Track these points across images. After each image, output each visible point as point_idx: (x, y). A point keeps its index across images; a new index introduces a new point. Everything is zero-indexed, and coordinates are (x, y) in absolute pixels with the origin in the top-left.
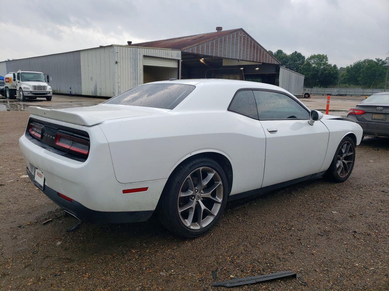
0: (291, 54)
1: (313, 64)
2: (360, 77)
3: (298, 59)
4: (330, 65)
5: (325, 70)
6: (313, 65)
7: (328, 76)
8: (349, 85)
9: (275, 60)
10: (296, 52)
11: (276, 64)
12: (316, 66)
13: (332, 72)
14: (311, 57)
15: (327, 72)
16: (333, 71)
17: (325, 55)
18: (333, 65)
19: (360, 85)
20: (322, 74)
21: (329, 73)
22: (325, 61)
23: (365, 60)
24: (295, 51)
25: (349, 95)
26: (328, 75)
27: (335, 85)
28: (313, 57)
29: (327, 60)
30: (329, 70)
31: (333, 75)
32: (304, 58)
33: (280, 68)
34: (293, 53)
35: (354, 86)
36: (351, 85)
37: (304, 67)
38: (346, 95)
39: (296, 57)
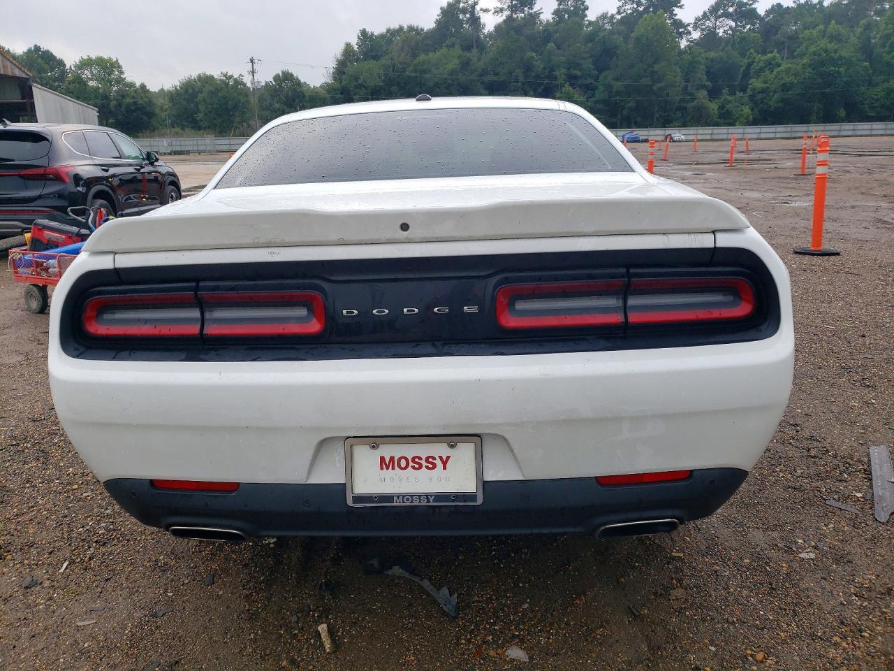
0: (25, 51)
1: (91, 79)
2: (200, 113)
3: (46, 67)
4: (131, 85)
5: (123, 96)
6: (91, 84)
7: (134, 111)
8: (183, 129)
9: (15, 65)
10: (37, 48)
11: (19, 78)
12: (100, 86)
13: (140, 102)
14: (80, 61)
15: (128, 100)
16: (142, 98)
17: (114, 60)
18: (138, 85)
19: (205, 129)
20: (120, 105)
21: (135, 103)
22: (117, 73)
23: (200, 75)
24: (36, 46)
25: (194, 152)
26: (133, 108)
27: (154, 130)
28: (86, 63)
29: (122, 73)
30: (133, 97)
31: (143, 108)
32: (61, 63)
33: (33, 88)
34: (30, 50)
35: (193, 132)
36: (188, 130)
37: (70, 87)
38: (188, 152)
39: (40, 59)
